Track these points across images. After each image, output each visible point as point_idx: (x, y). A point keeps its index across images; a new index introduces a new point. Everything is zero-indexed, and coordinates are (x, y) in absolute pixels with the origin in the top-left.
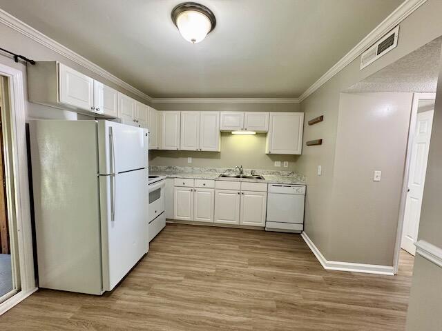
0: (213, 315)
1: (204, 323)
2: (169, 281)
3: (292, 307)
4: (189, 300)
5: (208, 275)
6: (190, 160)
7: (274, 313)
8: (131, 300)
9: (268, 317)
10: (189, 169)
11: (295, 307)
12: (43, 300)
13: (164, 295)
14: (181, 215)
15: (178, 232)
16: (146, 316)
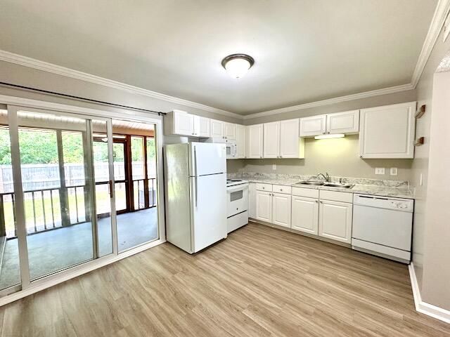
0: (251, 292)
1: (242, 294)
2: (232, 260)
3: (333, 321)
4: (238, 276)
5: (264, 267)
6: (274, 167)
7: (307, 316)
8: (204, 262)
9: (298, 315)
10: (274, 175)
11: (336, 322)
12: (167, 247)
13: (225, 267)
14: (262, 216)
15: (257, 230)
16: (209, 274)
